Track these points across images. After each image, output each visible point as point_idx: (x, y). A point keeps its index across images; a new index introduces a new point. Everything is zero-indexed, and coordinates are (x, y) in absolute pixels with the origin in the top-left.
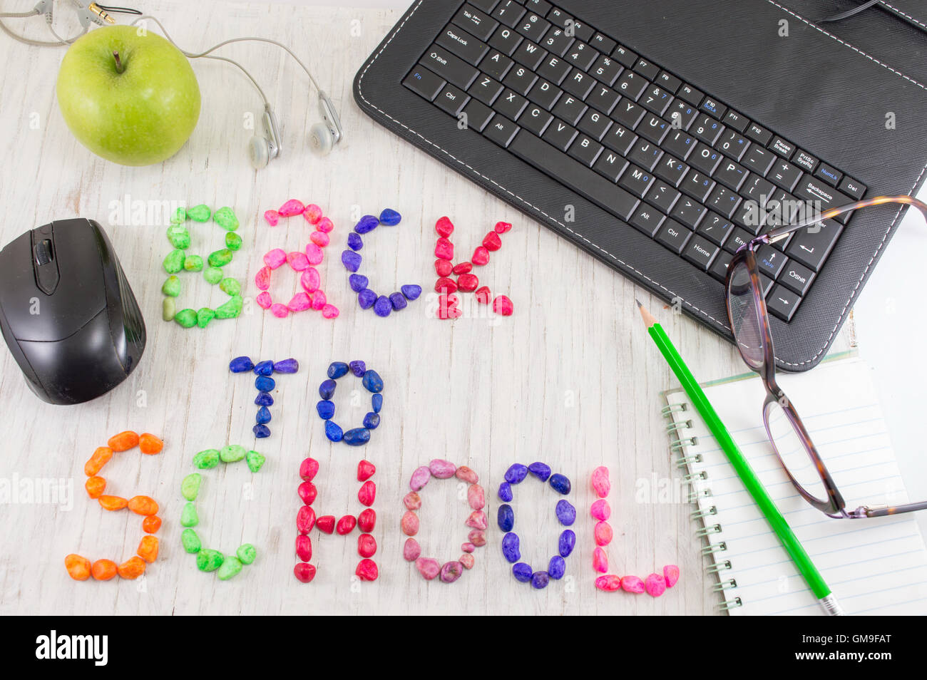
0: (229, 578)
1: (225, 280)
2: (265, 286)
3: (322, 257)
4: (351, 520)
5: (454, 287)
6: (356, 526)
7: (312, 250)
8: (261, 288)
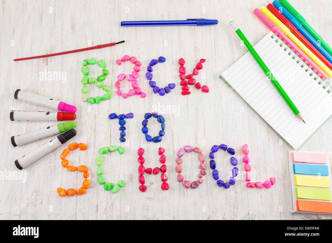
0: (116, 192)
1: (104, 86)
2: (119, 87)
3: (138, 75)
4: (158, 169)
5: (187, 83)
6: (160, 171)
7: (135, 72)
8: (117, 88)
